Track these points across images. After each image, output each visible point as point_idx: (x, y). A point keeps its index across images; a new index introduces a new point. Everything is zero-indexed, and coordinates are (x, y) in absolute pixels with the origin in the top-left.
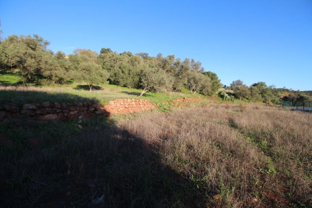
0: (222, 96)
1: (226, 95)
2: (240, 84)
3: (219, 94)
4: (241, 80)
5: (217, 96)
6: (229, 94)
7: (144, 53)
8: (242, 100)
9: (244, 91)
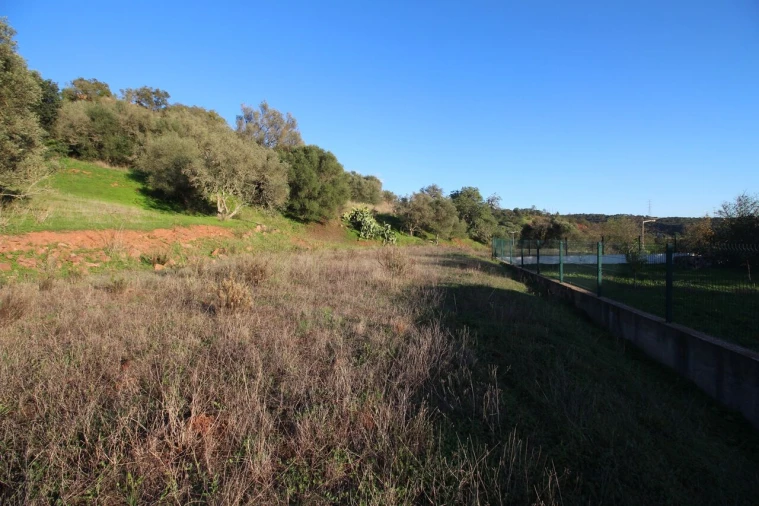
0: (359, 226)
3: (353, 217)
4: (439, 187)
5: (345, 224)
6: (381, 218)
7: (153, 91)
9: (418, 209)
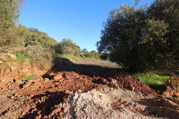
0: (82, 56)
1: (83, 55)
2: (86, 50)
3: (80, 55)
5: (79, 56)
6: (84, 55)
8: (88, 57)
9: (89, 54)
